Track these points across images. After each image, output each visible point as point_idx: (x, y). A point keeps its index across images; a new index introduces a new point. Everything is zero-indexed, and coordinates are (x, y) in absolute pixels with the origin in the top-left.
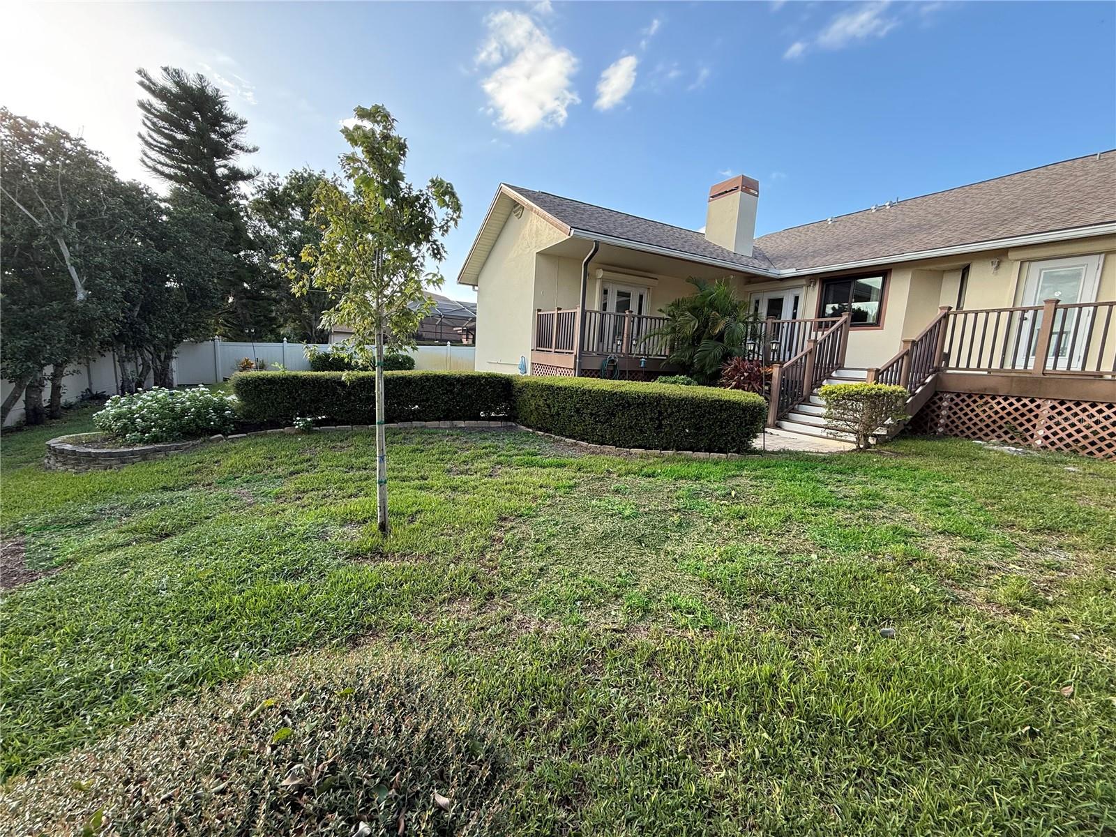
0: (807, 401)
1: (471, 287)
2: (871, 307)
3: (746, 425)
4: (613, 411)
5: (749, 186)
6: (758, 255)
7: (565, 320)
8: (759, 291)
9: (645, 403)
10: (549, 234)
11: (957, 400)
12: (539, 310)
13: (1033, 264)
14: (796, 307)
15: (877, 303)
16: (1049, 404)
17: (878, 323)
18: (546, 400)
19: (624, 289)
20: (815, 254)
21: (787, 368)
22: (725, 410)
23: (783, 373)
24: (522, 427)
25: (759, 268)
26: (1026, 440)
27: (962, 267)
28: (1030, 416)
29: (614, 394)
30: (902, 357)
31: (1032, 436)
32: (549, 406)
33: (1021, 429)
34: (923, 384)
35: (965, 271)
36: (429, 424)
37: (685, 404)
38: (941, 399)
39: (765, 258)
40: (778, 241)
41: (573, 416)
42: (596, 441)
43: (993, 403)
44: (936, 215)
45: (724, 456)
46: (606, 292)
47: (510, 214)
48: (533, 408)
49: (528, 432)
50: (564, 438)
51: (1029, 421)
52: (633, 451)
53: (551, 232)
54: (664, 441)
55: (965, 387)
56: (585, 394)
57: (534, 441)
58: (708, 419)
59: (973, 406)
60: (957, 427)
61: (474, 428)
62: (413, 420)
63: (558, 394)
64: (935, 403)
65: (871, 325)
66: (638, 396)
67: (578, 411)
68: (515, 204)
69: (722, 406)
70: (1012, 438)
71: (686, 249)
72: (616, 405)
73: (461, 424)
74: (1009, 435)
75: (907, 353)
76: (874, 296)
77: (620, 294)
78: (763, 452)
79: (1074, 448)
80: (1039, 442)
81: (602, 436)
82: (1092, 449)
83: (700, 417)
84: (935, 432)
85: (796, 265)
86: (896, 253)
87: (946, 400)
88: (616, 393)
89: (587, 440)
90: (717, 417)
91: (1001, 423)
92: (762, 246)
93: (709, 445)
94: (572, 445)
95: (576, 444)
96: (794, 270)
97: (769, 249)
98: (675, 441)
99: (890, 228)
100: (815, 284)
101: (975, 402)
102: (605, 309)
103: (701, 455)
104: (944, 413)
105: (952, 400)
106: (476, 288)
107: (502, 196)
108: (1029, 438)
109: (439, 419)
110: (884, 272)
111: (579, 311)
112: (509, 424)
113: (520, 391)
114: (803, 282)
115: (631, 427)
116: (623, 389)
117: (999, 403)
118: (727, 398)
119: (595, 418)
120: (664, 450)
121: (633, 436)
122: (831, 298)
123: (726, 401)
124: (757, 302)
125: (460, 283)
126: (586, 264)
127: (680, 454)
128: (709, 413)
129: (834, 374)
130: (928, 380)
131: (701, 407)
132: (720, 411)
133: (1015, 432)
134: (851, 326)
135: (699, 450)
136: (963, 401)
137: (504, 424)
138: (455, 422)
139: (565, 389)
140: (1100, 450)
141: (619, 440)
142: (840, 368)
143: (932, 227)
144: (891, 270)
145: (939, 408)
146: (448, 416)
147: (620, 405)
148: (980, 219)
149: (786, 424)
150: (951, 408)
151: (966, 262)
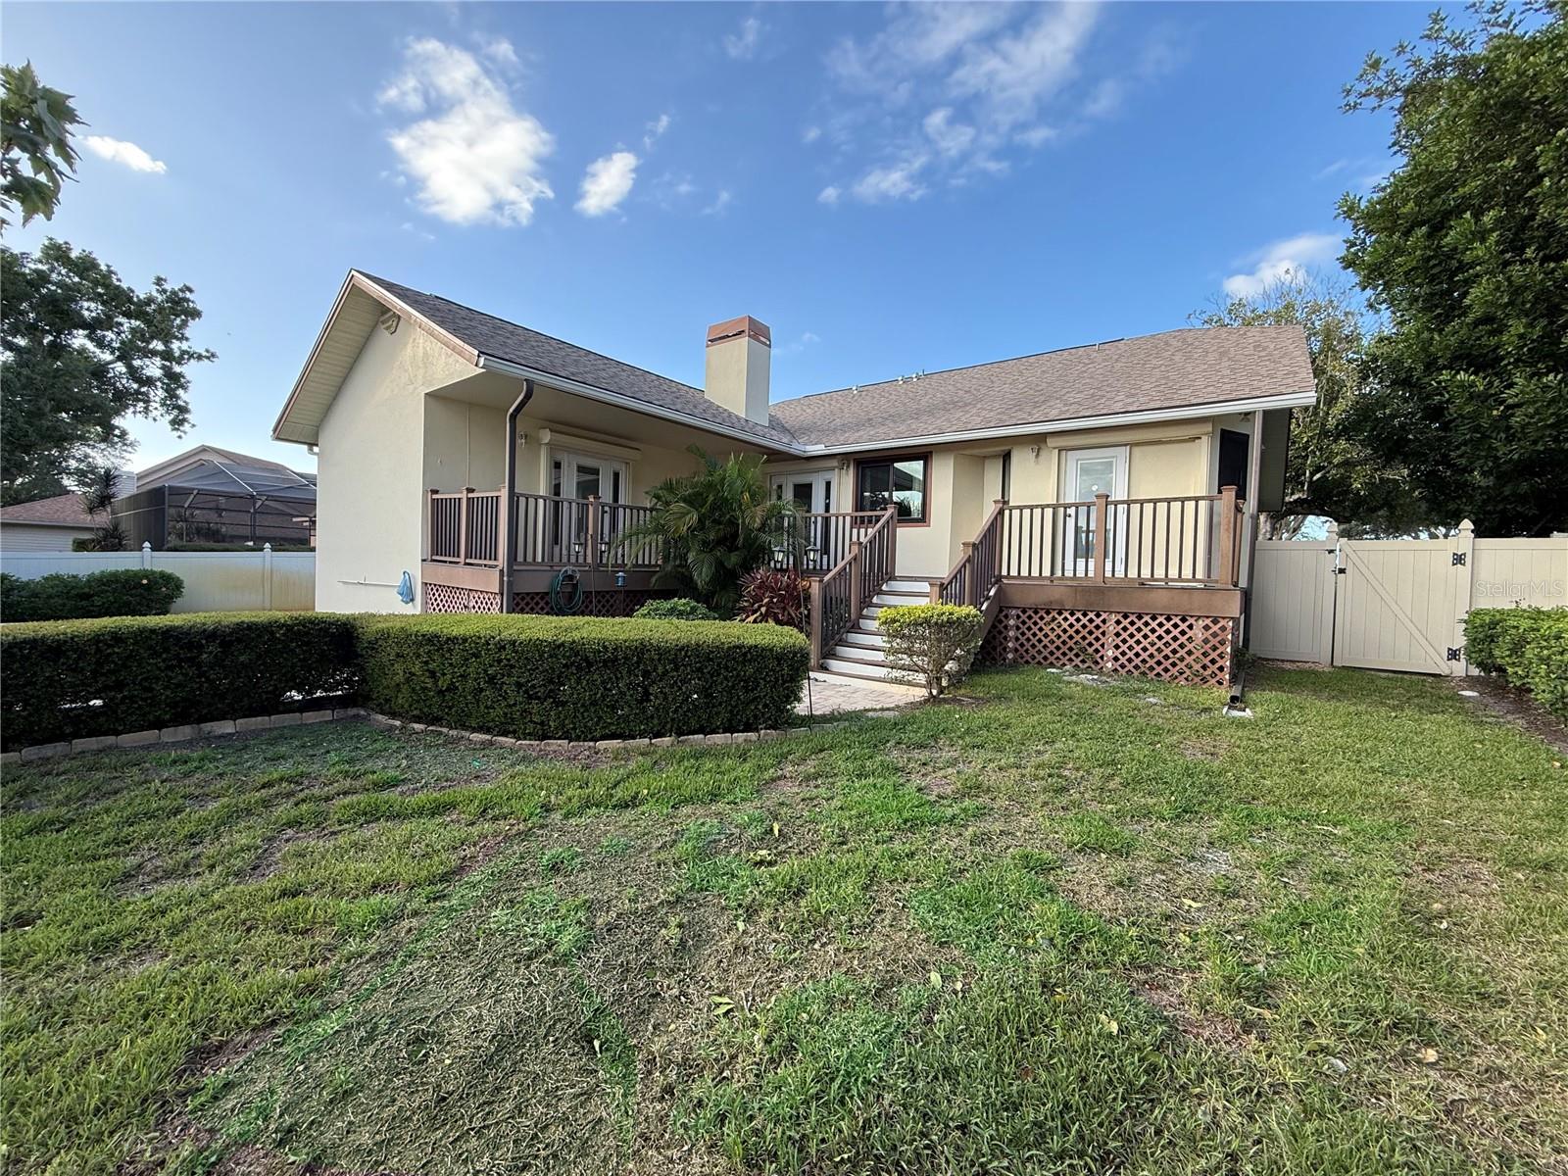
0: (856, 628)
1: (306, 447)
2: (913, 498)
3: (783, 684)
4: (559, 677)
5: (758, 332)
6: (775, 424)
7: (481, 508)
8: (781, 474)
9: (616, 659)
10: (447, 364)
11: (1024, 617)
12: (435, 492)
13: (1069, 453)
14: (828, 496)
15: (921, 494)
16: (1114, 618)
17: (923, 519)
18: (426, 663)
19: (589, 462)
20: (844, 428)
21: (829, 583)
22: (749, 661)
23: (826, 589)
24: (380, 717)
25: (779, 442)
26: (1097, 663)
27: (1001, 452)
28: (1098, 633)
29: (559, 647)
30: (964, 566)
31: (1102, 657)
32: (433, 674)
33: (1090, 650)
34: (988, 598)
35: (1006, 458)
36: (127, 739)
37: (686, 656)
38: (1006, 616)
39: (785, 430)
40: (798, 409)
41: (482, 690)
42: (529, 734)
43: (1060, 619)
44: (966, 392)
45: (753, 736)
46: (558, 466)
47: (374, 328)
48: (400, 678)
49: (392, 728)
50: (466, 734)
51: (1097, 639)
52: (601, 744)
53: (451, 360)
54: (656, 721)
55: (1031, 600)
56: (504, 648)
57: (398, 750)
58: (726, 678)
59: (1041, 624)
60: (1027, 651)
61: (256, 734)
62: (77, 735)
63: (450, 650)
64: (1001, 622)
65: (917, 521)
66: (605, 647)
67: (491, 680)
68: (383, 310)
69: (745, 654)
70: (1083, 661)
71: (678, 407)
72: (565, 666)
73: (227, 727)
74: (1080, 658)
75: (968, 560)
76: (916, 485)
77: (581, 469)
78: (810, 720)
79: (1143, 669)
80: (1109, 665)
81: (542, 723)
82: (1159, 669)
83: (712, 676)
84: (1004, 659)
85: (824, 440)
86: (936, 431)
87: (1012, 617)
88: (562, 644)
89: (514, 734)
90: (738, 675)
91: (1071, 643)
92: (779, 415)
93: (730, 720)
94: (485, 745)
95: (491, 743)
96: (822, 446)
97: (788, 417)
98: (673, 720)
99: (923, 402)
100: (848, 467)
101: (1042, 618)
102: (557, 493)
103: (719, 738)
104: (1011, 633)
105: (1018, 617)
106: (316, 449)
107: (353, 293)
108: (1099, 660)
109: (159, 725)
110: (924, 454)
111: (504, 494)
112: (352, 712)
113: (373, 645)
114: (834, 463)
115: (594, 703)
116: (576, 635)
117: (1066, 619)
118: (751, 642)
119: (526, 692)
120: (656, 736)
121: (600, 718)
122: (868, 486)
123: (750, 647)
124: (780, 487)
125: (278, 438)
126: (513, 417)
127: (683, 742)
128: (726, 668)
129: (884, 588)
130: (992, 593)
131: (711, 660)
132: (743, 663)
133: (1085, 656)
134: (899, 521)
135: (714, 732)
136: (1030, 618)
137: (339, 713)
138: (207, 727)
139: (465, 640)
140: (1166, 670)
141: (574, 729)
142: (890, 579)
143: (966, 405)
144: (931, 452)
145: (1006, 627)
146: (187, 712)
147: (572, 664)
148: (1012, 400)
149: (834, 664)
150: (1018, 628)
151: (1007, 448)
